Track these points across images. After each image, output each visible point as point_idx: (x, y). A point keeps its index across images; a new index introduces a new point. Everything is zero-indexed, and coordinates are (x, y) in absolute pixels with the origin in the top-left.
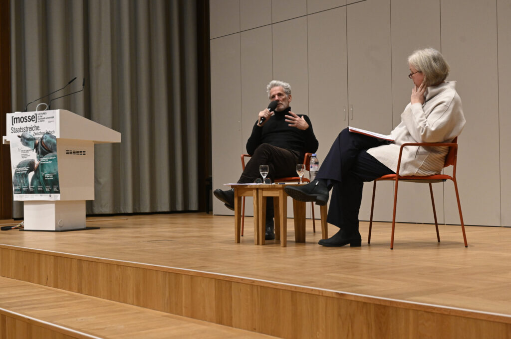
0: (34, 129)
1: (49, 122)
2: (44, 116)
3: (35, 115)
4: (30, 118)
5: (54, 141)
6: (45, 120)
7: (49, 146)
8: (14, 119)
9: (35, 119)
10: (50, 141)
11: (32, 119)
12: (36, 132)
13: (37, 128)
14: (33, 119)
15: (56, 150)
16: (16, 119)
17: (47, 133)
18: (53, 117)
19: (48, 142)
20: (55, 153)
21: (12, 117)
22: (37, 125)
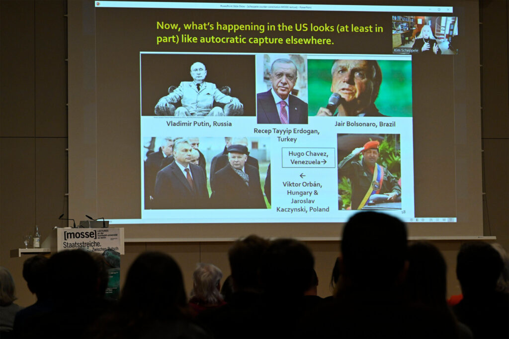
0: (93, 245)
1: (112, 239)
2: (105, 233)
3: (94, 232)
4: (89, 234)
5: (117, 256)
6: (106, 237)
7: (111, 262)
8: (68, 234)
9: (94, 235)
10: (113, 257)
11: (90, 235)
12: (95, 247)
13: (98, 244)
14: (92, 236)
15: (119, 266)
16: (69, 235)
17: (109, 250)
18: (117, 235)
19: (110, 258)
20: (118, 269)
21: (65, 232)
22: (97, 241)
